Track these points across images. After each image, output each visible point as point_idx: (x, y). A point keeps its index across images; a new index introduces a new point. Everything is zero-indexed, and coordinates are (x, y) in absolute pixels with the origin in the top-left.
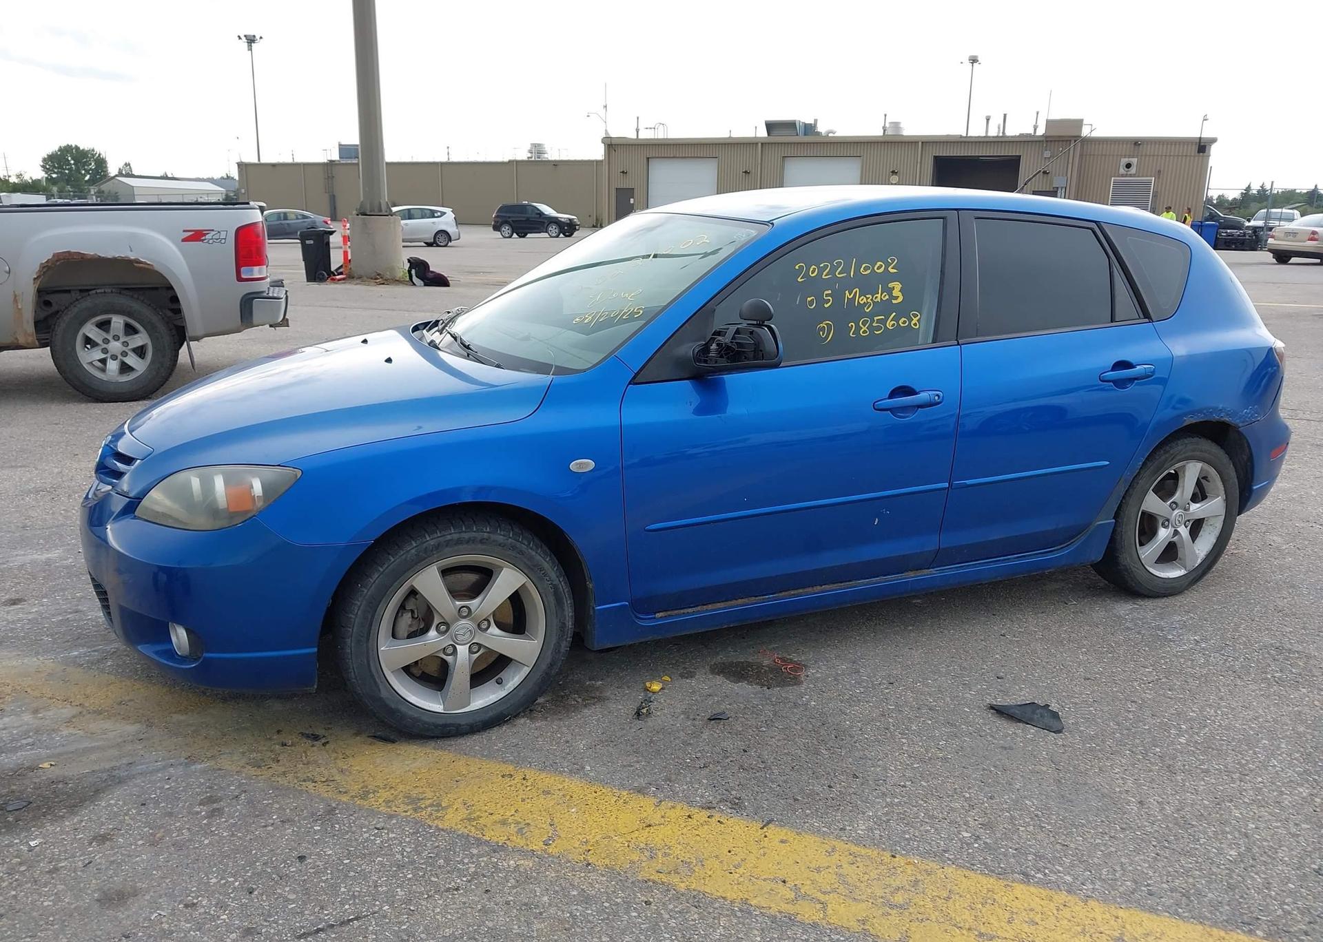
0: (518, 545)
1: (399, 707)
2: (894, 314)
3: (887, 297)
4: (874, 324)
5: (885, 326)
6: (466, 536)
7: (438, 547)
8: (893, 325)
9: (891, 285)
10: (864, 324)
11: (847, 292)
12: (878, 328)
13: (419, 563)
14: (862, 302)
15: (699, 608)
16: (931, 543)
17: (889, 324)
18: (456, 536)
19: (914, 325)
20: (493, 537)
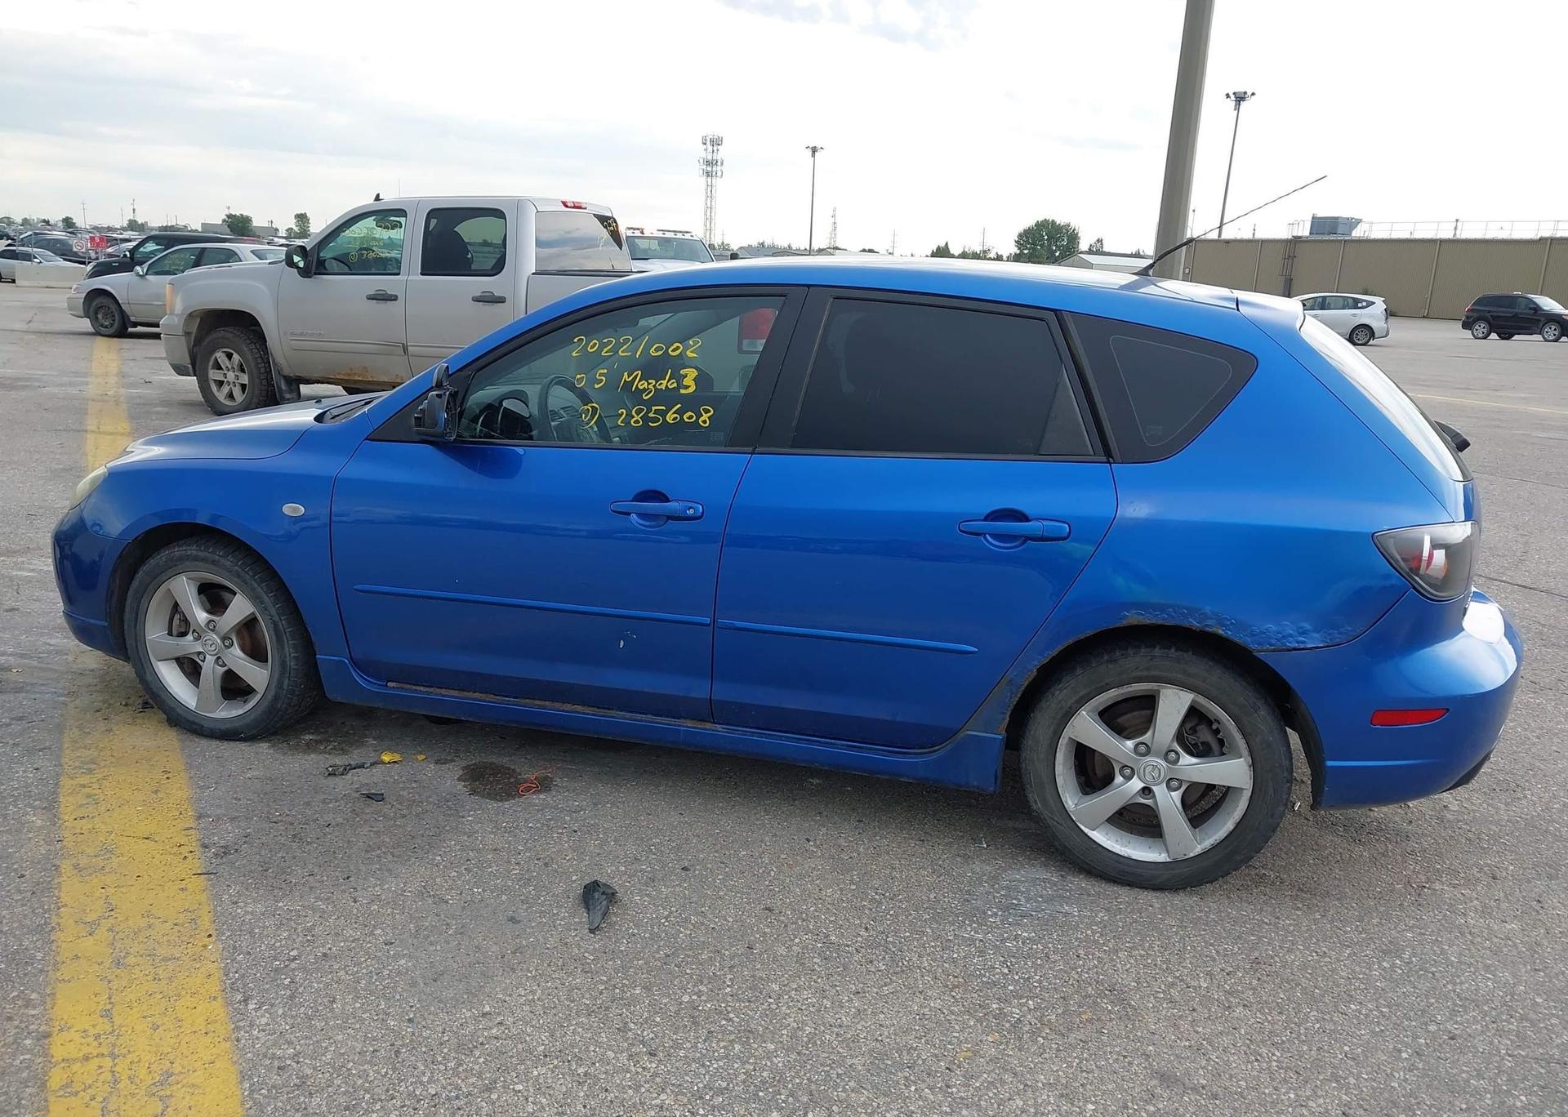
0: (242, 573)
1: (160, 693)
2: (679, 405)
3: (675, 385)
4: (651, 415)
5: (664, 419)
6: (201, 554)
7: (181, 559)
8: (675, 419)
9: (683, 372)
10: (638, 413)
11: (626, 374)
12: (655, 420)
13: (172, 569)
14: (641, 388)
15: (432, 690)
16: (699, 689)
17: (670, 417)
18: (194, 553)
19: (703, 422)
20: (223, 561)
